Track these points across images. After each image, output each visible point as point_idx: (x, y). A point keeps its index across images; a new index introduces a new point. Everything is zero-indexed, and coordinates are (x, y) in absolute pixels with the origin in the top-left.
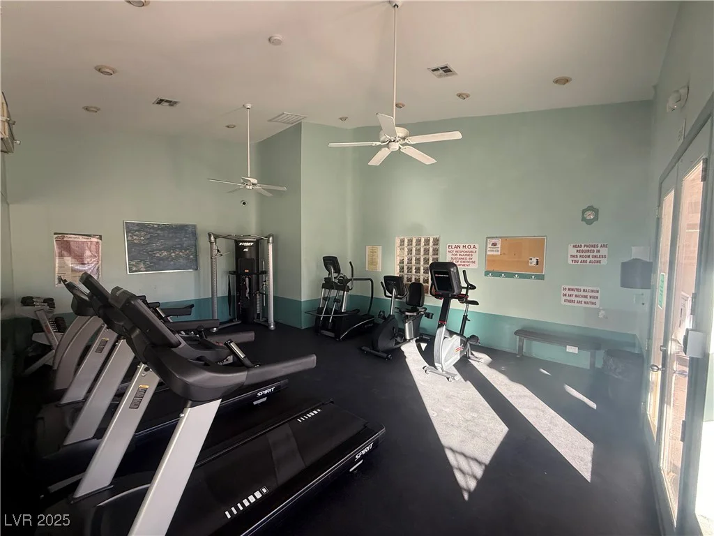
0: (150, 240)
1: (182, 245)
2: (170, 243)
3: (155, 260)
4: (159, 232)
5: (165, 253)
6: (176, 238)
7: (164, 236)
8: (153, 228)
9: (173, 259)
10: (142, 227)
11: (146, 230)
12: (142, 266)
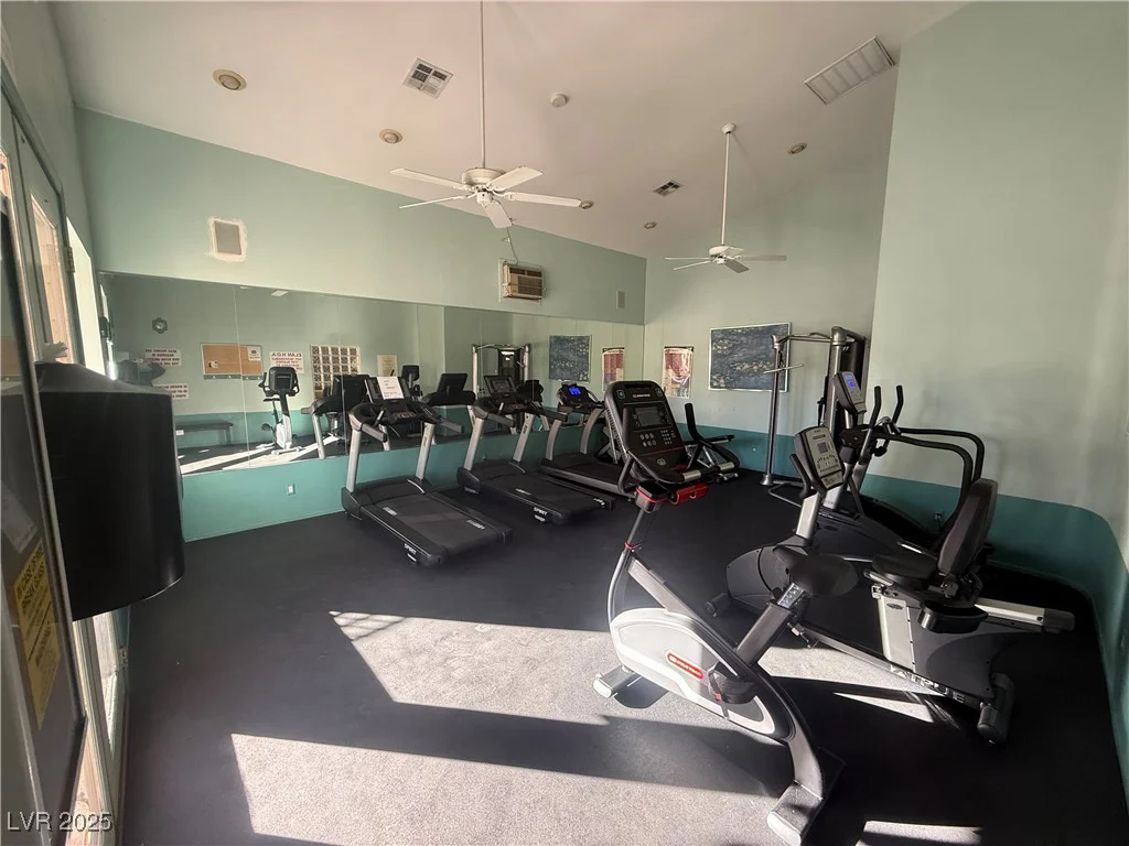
0: (733, 350)
1: (767, 356)
2: (754, 352)
3: (735, 375)
4: (743, 339)
5: (747, 366)
6: (762, 344)
7: (747, 344)
8: (737, 334)
9: (756, 374)
10: (727, 333)
11: (731, 337)
12: (722, 381)
